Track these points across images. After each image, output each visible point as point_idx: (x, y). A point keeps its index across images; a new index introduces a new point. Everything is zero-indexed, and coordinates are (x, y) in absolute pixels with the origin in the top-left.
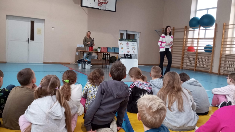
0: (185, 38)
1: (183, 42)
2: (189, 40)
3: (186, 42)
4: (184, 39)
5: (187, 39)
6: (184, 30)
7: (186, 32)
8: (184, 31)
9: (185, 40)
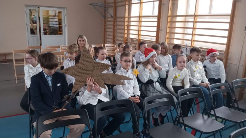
0: (127, 15)
1: (124, 22)
2: (132, 19)
3: (129, 22)
4: (124, 17)
5: (129, 17)
6: (124, 3)
7: (127, 6)
8: (125, 6)
9: (126, 19)
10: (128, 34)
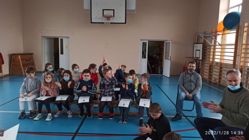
0: (213, 44)
1: (210, 49)
2: (217, 47)
3: (215, 49)
9: (213, 47)
10: (214, 59)
